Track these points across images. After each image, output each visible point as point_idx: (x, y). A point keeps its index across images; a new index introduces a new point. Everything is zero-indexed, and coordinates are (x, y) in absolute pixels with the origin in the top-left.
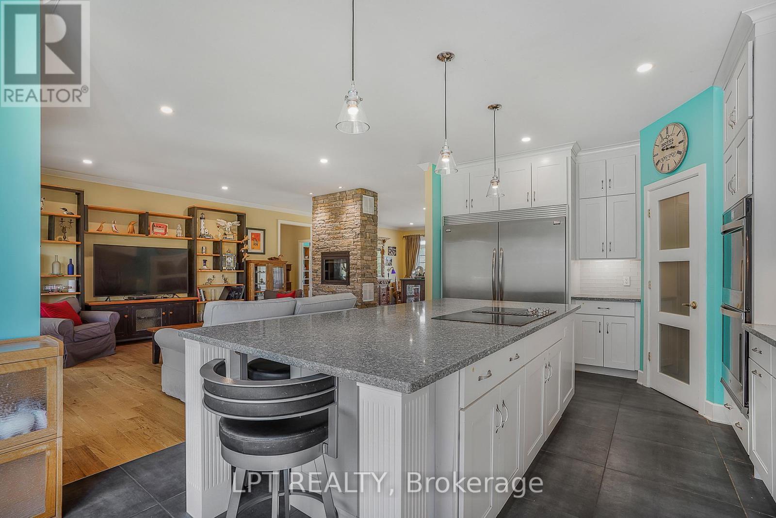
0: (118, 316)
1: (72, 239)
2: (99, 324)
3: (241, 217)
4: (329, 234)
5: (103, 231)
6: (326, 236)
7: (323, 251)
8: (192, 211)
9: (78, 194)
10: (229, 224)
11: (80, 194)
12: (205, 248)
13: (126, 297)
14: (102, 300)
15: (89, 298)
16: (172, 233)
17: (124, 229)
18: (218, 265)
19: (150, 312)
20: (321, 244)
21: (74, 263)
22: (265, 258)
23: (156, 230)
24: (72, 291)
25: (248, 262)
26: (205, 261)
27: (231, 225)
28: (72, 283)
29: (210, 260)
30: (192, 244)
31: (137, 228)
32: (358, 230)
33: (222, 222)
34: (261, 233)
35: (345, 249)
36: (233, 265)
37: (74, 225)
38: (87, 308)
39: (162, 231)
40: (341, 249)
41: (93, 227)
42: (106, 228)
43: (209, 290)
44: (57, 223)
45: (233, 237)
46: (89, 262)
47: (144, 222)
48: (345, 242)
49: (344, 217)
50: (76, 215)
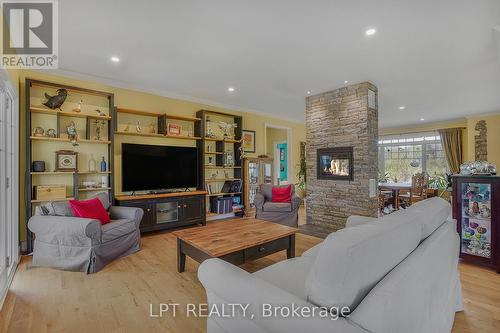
0: (142, 211)
1: (105, 138)
2: (125, 221)
3: (238, 120)
4: (326, 131)
5: (130, 132)
6: (323, 133)
7: (319, 147)
8: (200, 114)
9: (109, 98)
10: (229, 126)
11: (110, 97)
12: (210, 147)
13: (148, 192)
14: (129, 195)
15: (119, 193)
16: (184, 133)
17: (146, 130)
18: (220, 162)
19: (167, 206)
20: (317, 141)
21: (107, 161)
22: (255, 156)
23: (172, 130)
24: (105, 186)
25: (244, 159)
26: (210, 159)
27: (230, 126)
28: (104, 179)
29: (214, 158)
30: (200, 143)
31: (156, 130)
32: (364, 125)
33: (223, 124)
34: (252, 134)
35: (348, 145)
36: (232, 162)
37: (106, 125)
38: (117, 203)
39: (176, 131)
40: (342, 145)
41: (121, 128)
42: (132, 129)
43: (213, 184)
44: (92, 124)
45: (231, 137)
46: (118, 160)
47: (162, 123)
48: (347, 138)
49: (345, 113)
50: (108, 116)
